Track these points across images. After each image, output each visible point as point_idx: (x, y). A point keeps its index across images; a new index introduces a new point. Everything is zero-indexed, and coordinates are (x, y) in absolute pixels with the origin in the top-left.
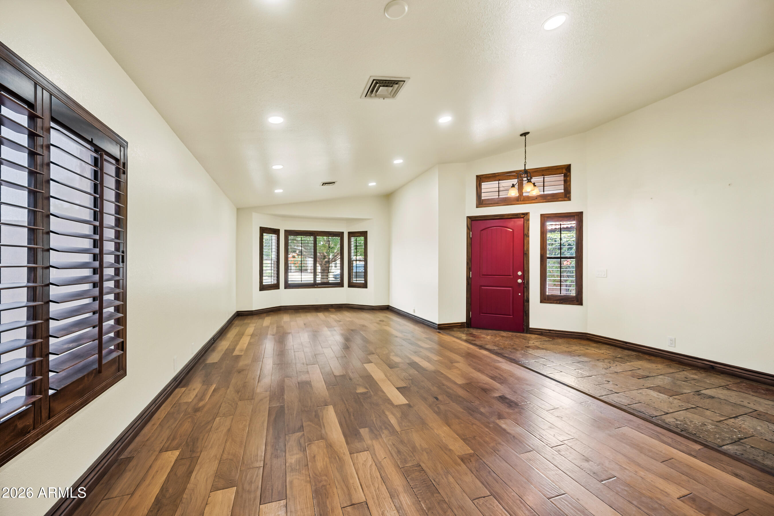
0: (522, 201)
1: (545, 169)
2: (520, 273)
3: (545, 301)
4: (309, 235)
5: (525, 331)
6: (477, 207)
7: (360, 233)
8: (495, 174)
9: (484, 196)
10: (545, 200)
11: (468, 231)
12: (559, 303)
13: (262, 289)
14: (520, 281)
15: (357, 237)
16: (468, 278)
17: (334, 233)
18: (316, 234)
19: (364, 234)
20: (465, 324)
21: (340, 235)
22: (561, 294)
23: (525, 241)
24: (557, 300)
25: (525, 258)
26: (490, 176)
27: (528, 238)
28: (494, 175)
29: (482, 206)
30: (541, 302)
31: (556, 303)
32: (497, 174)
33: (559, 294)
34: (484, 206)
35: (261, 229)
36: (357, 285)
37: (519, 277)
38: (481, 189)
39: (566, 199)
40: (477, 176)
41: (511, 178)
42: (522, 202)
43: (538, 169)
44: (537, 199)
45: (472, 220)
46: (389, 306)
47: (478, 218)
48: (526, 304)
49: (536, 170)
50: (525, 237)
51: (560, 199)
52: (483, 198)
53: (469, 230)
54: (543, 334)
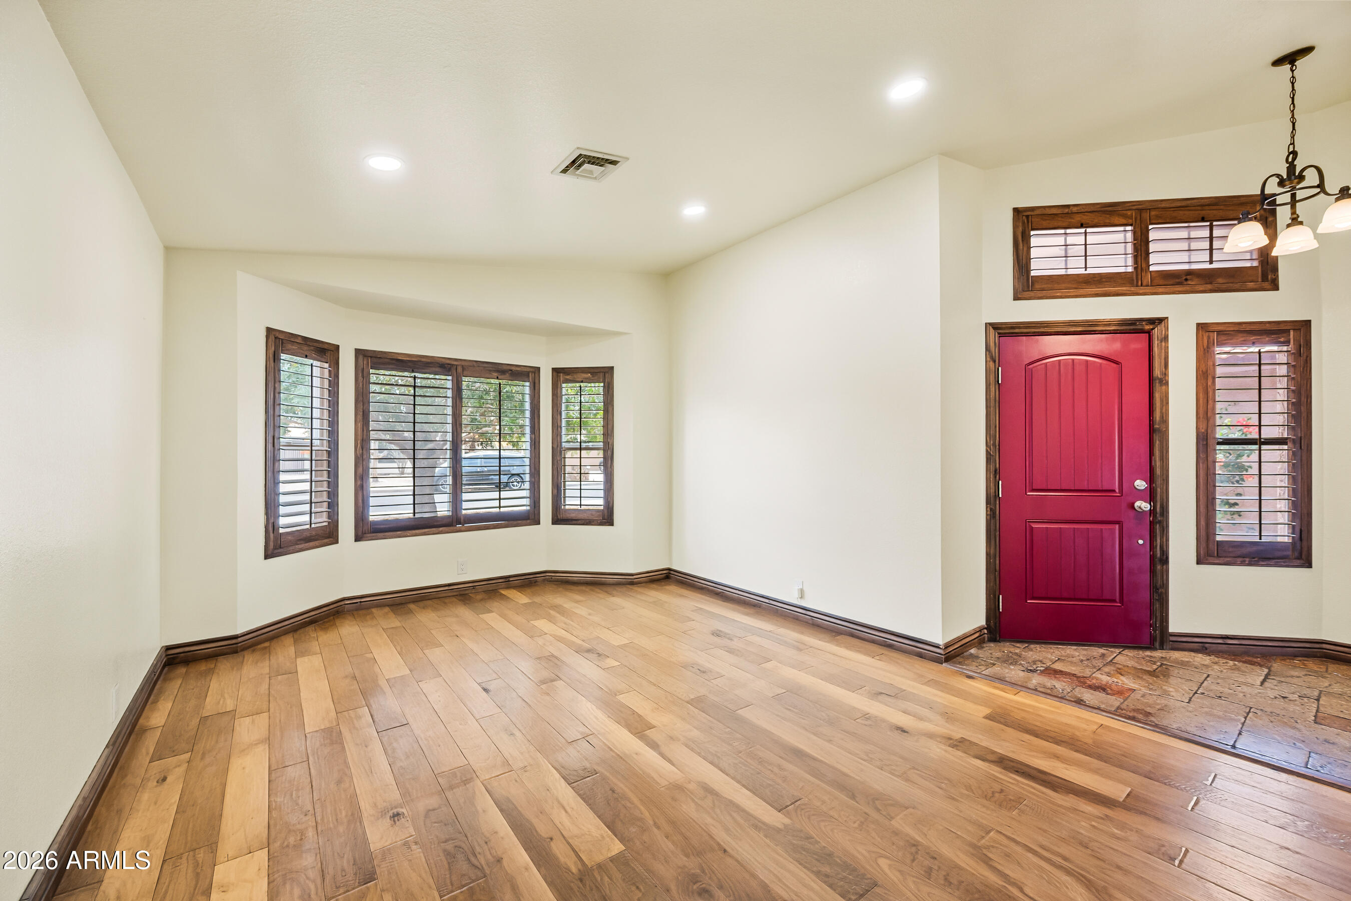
0: (1147, 286)
1: (1207, 202)
2: (1141, 484)
3: (1211, 560)
4: (437, 369)
5: (1157, 644)
6: (1016, 298)
7: (592, 373)
8: (1068, 206)
9: (1038, 268)
10: (1209, 287)
11: (992, 364)
12: (1250, 564)
13: (275, 548)
14: (1143, 505)
15: (582, 382)
16: (991, 500)
17: (513, 368)
18: (460, 369)
19: (604, 375)
20: (986, 631)
21: (530, 374)
22: (1260, 539)
23: (1157, 396)
24: (1243, 556)
25: (1157, 444)
26: (1054, 211)
27: (1164, 387)
28: (1066, 211)
29: (1032, 294)
30: (1199, 562)
31: (1243, 564)
32: (1075, 209)
33: (1257, 539)
34: (1039, 294)
35: (272, 338)
36: (581, 516)
37: (1140, 495)
38: (1029, 248)
39: (1266, 285)
40: (1016, 211)
41: (1117, 222)
42: (1148, 289)
43: (1189, 202)
44: (1189, 282)
45: (1001, 335)
46: (670, 569)
47: (1019, 328)
48: (1159, 567)
49: (1184, 204)
50: (1157, 385)
51: (1251, 285)
52: (1033, 273)
53: (995, 362)
54: (1206, 649)
